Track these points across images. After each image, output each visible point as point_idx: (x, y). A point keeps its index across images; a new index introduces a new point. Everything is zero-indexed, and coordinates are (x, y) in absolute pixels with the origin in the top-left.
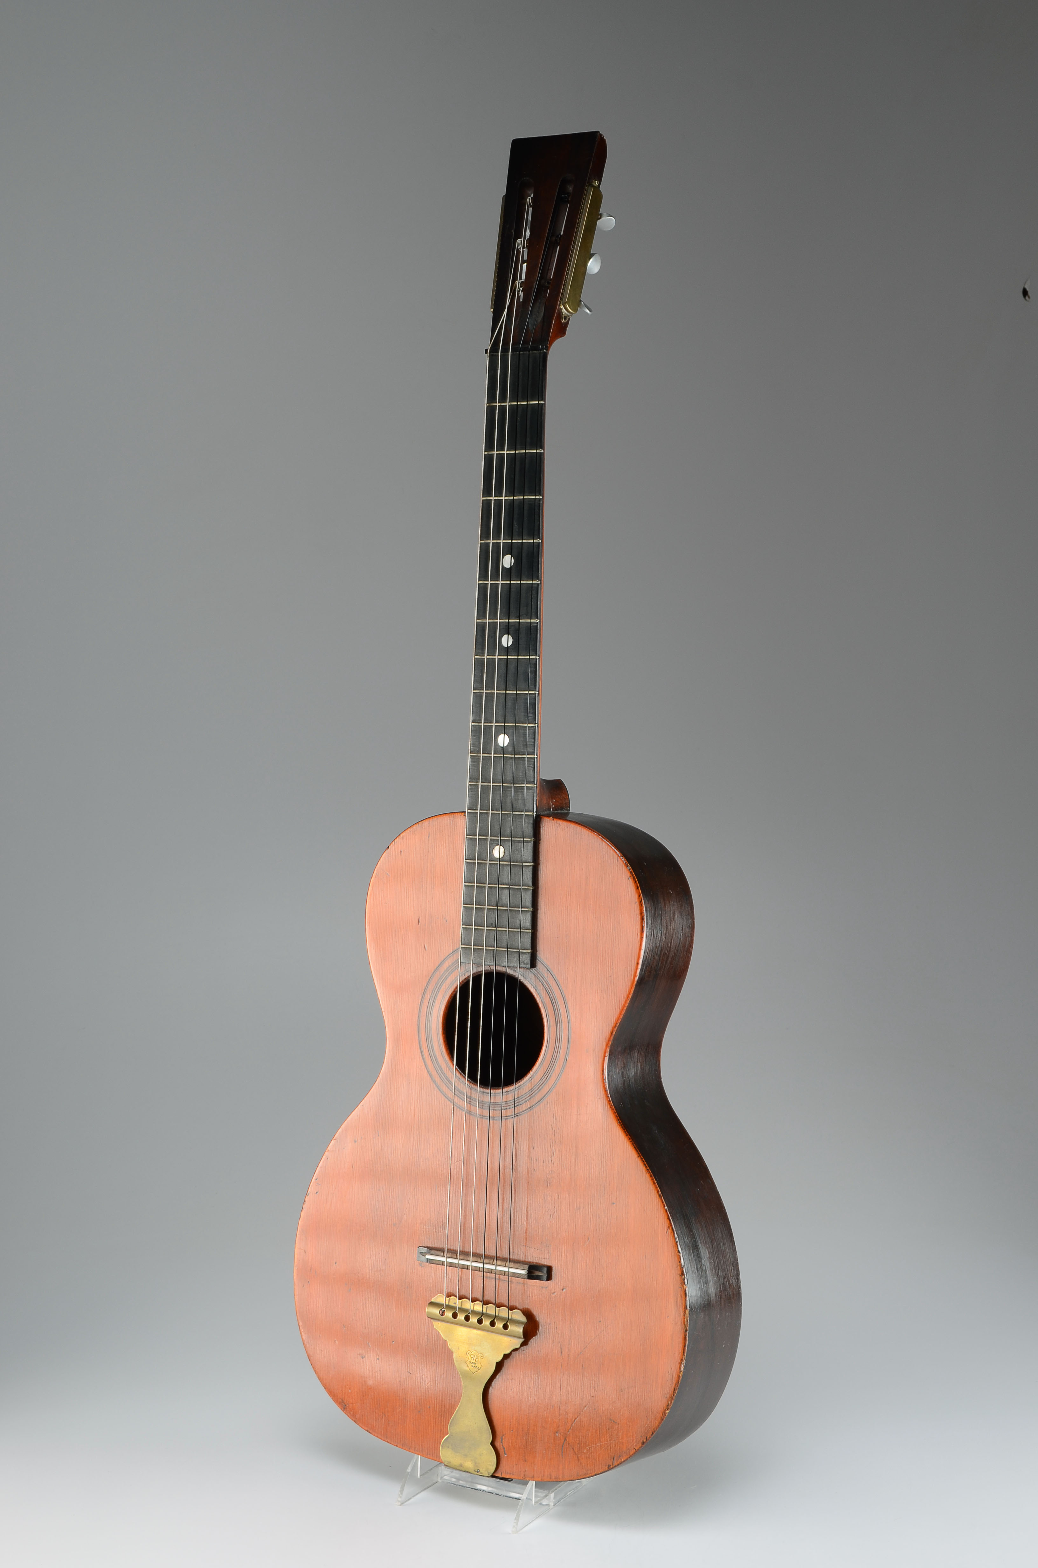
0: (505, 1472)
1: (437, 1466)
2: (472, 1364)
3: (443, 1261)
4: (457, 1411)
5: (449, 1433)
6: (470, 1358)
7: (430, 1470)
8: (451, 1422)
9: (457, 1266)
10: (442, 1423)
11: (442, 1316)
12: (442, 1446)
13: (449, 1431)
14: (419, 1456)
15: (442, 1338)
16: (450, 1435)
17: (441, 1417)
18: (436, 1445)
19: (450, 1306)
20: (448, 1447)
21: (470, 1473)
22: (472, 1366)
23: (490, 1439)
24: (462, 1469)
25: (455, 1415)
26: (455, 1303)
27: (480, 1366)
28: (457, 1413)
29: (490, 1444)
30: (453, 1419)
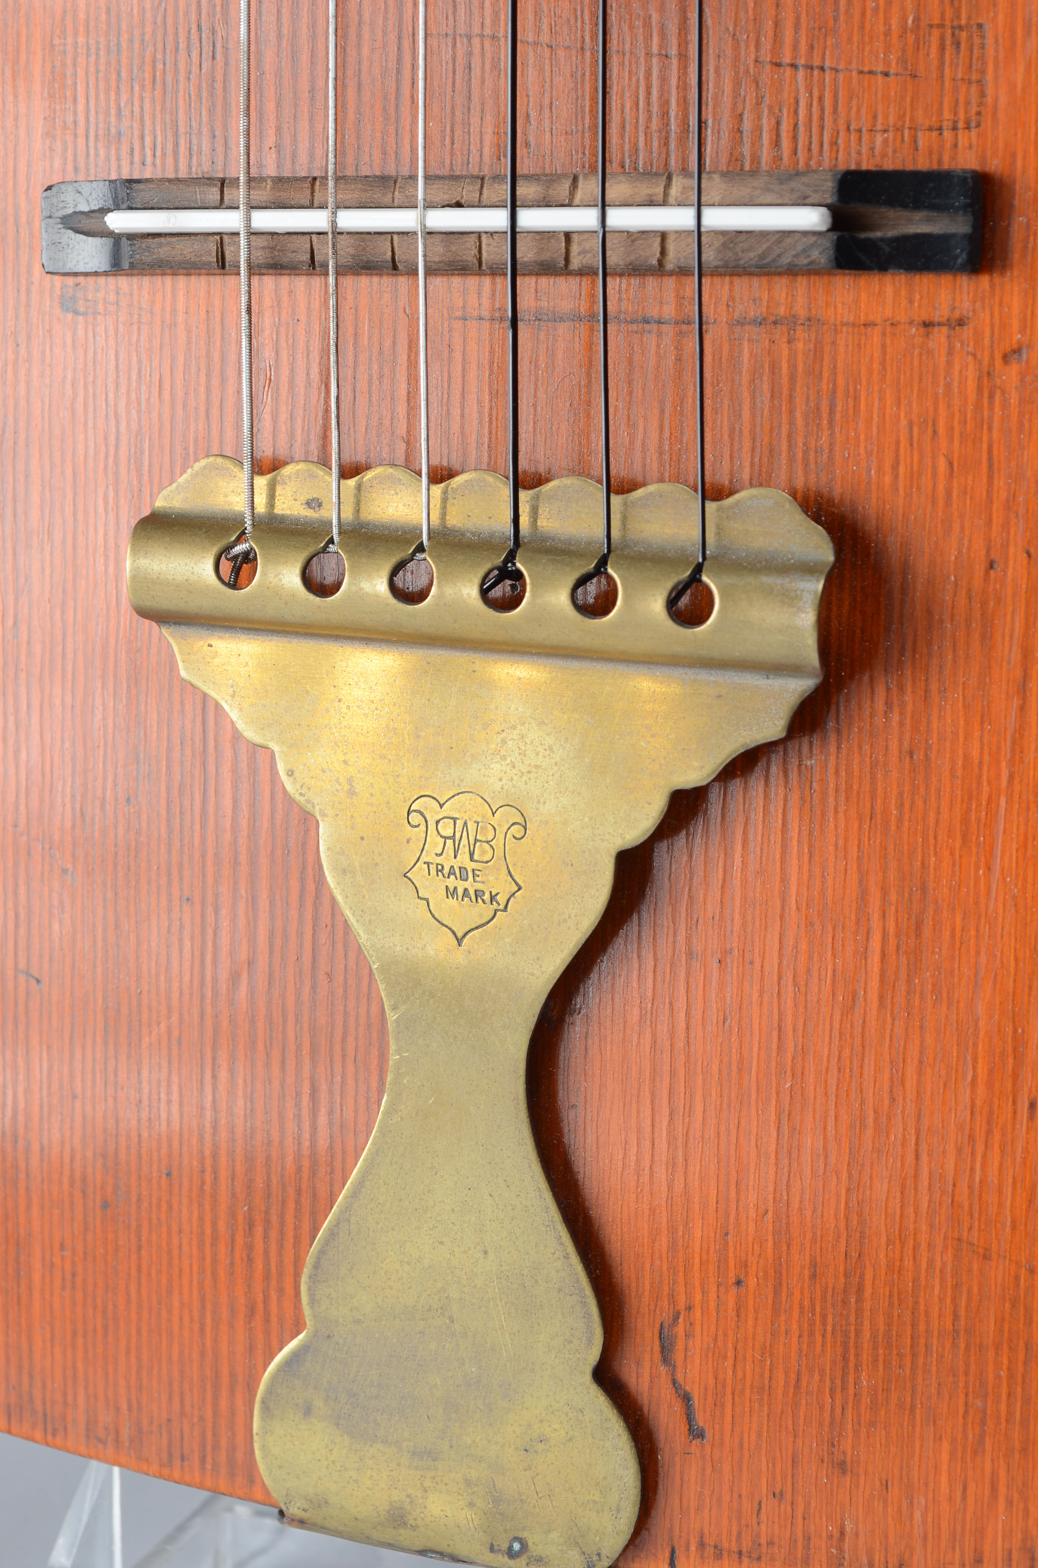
0: (702, 1545)
1: (205, 1506)
2: (452, 882)
3: (220, 236)
4: (361, 1183)
5: (309, 1321)
6: (435, 843)
7: (171, 1538)
8: (322, 1252)
9: (326, 253)
10: (259, 1264)
11: (234, 585)
12: (266, 1408)
13: (307, 1311)
14: (116, 1470)
15: (237, 736)
16: (315, 1334)
17: (251, 1225)
18: (223, 1403)
19: (282, 519)
20: (308, 1411)
21: (455, 1559)
22: (451, 893)
23: (590, 1341)
24: (404, 1536)
25: (347, 1209)
26: (314, 503)
27: (502, 887)
28: (355, 1194)
29: (588, 1377)
30: (332, 1234)
